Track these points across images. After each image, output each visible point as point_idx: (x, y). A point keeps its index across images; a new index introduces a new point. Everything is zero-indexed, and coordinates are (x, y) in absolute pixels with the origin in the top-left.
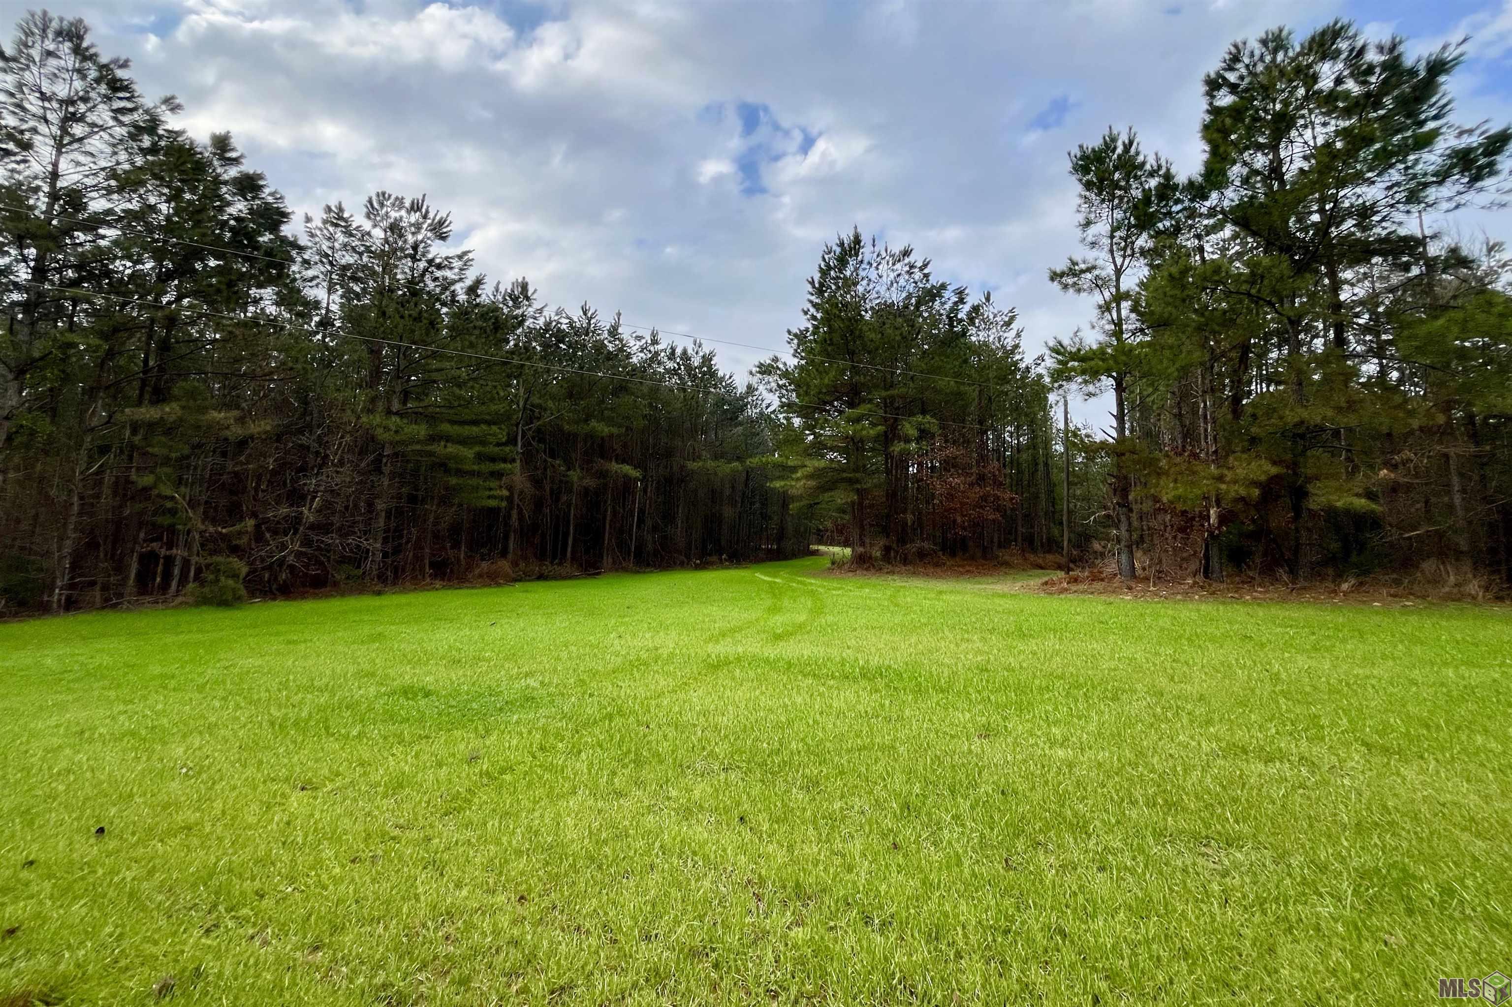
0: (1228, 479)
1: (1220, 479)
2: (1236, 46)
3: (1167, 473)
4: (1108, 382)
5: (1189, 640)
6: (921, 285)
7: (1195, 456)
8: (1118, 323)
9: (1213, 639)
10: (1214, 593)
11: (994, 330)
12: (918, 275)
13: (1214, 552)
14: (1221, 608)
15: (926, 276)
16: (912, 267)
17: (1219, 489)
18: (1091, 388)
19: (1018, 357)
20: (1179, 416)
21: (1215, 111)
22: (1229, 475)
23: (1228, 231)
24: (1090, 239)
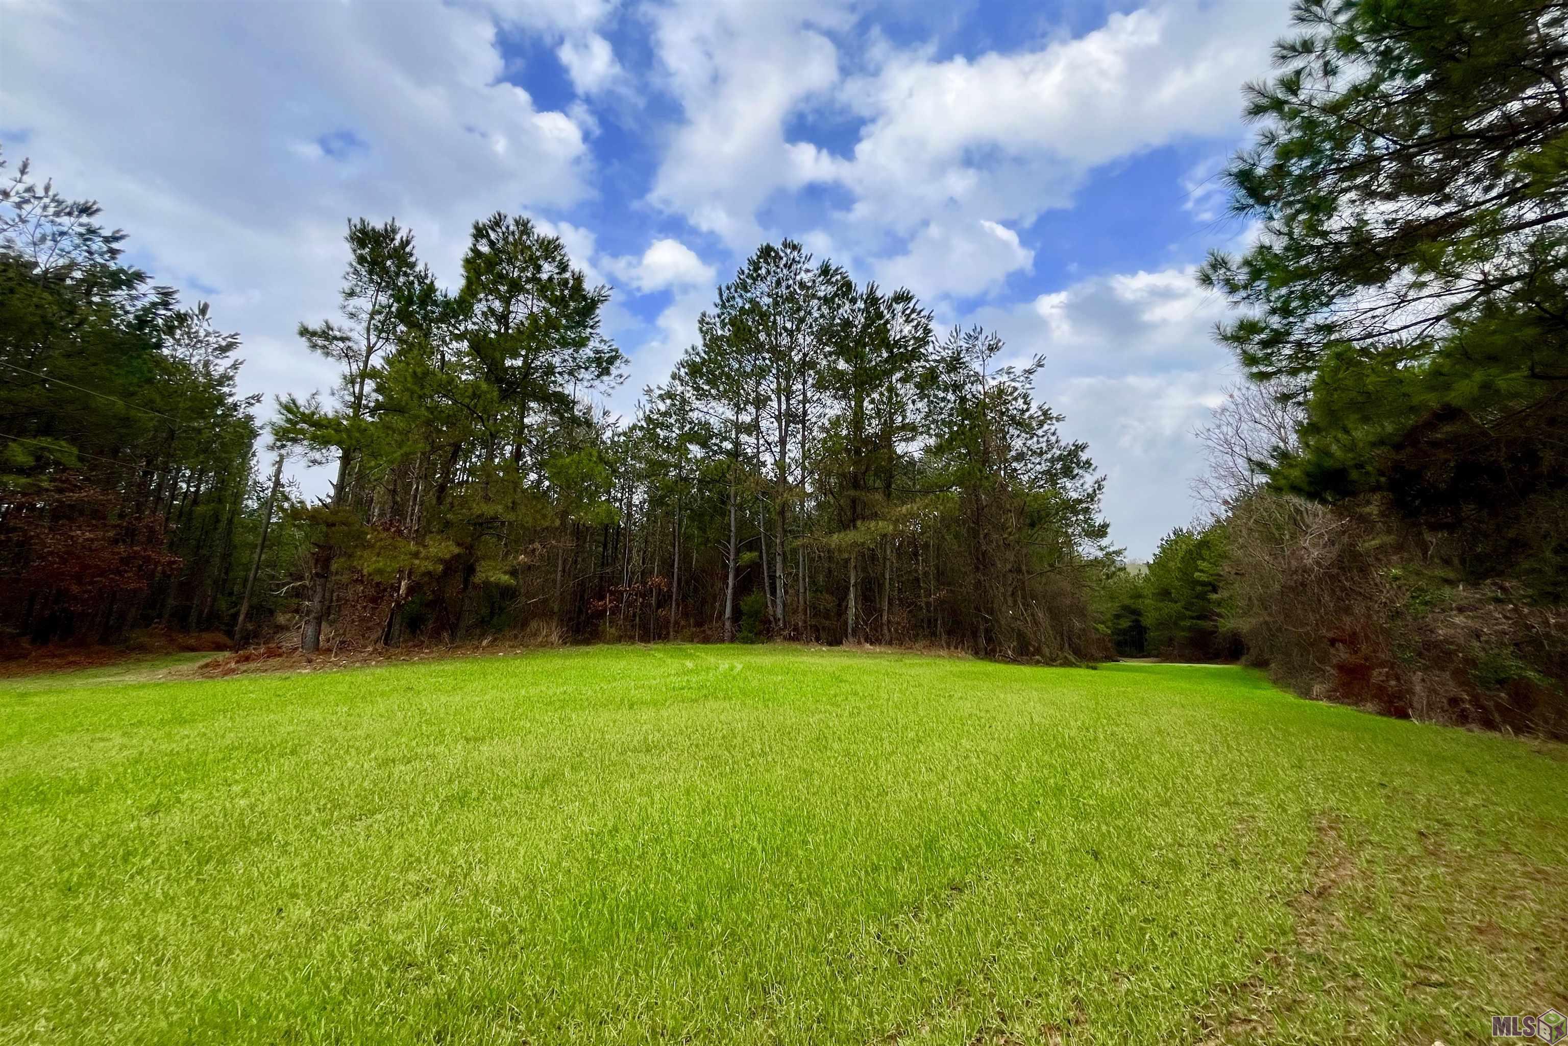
0: (422, 555)
1: (416, 555)
2: (499, 215)
3: (372, 546)
4: (336, 452)
5: (363, 698)
6: (99, 260)
7: (399, 532)
8: (359, 398)
9: (382, 694)
10: (389, 657)
11: (203, 351)
12: (97, 245)
13: (398, 620)
14: (393, 669)
15: (113, 253)
16: (92, 231)
17: (412, 564)
18: (317, 455)
19: (226, 390)
20: (394, 492)
21: (475, 250)
22: (423, 553)
23: (465, 345)
24: (350, 309)
